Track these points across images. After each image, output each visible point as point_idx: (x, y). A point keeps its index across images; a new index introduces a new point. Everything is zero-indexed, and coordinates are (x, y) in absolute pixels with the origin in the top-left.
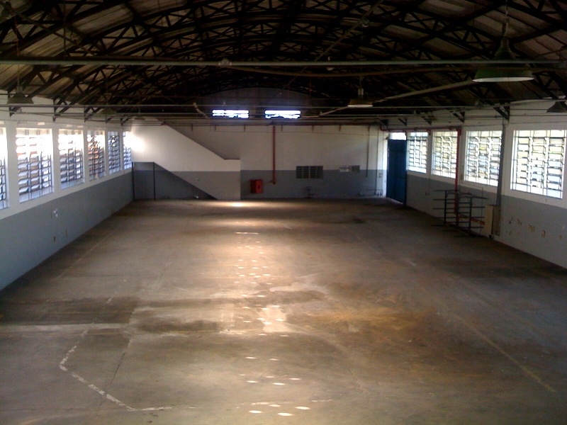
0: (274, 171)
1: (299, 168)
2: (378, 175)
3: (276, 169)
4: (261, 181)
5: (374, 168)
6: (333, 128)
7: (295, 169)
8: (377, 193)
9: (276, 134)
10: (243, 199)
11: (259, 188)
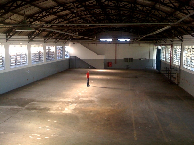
0: (116, 59)
1: (125, 58)
2: (153, 61)
3: (117, 59)
4: (111, 63)
5: (152, 59)
6: (137, 45)
7: (123, 59)
8: (153, 67)
9: (117, 47)
10: (105, 69)
11: (110, 65)
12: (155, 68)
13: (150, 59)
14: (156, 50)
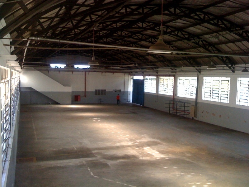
1: (96, 91)
2: (128, 94)
3: (86, 91)
4: (80, 96)
5: (127, 91)
6: (111, 74)
7: (94, 91)
9: (86, 76)
10: (72, 104)
11: (79, 99)
12: (131, 101)
13: (125, 91)
14: (132, 80)
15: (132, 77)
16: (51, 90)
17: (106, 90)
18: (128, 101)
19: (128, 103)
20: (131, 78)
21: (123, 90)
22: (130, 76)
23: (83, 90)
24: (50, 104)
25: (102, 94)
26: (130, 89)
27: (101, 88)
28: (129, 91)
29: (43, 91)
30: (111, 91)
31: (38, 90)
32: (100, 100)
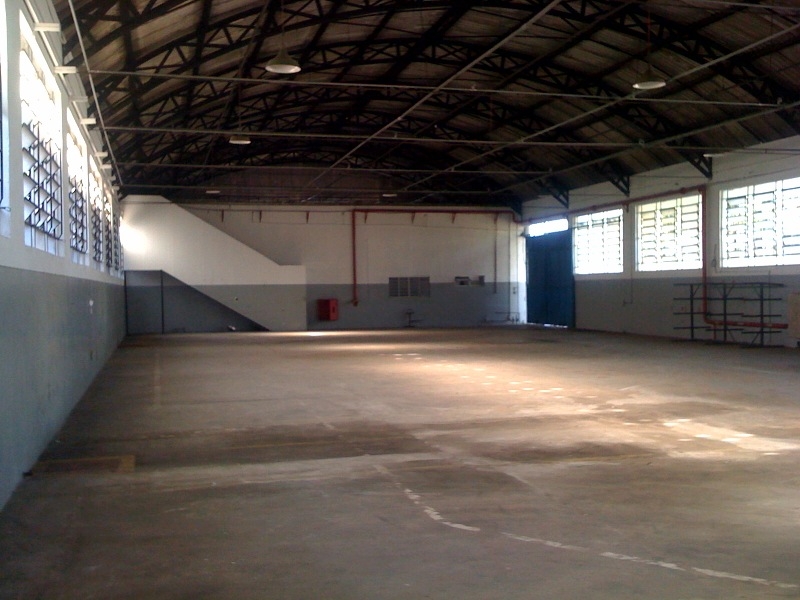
0: (354, 286)
1: (393, 281)
2: (512, 291)
3: (359, 282)
4: (337, 300)
5: (505, 280)
6: (444, 218)
7: (387, 282)
8: (511, 318)
9: (356, 227)
10: (311, 327)
11: (334, 311)
12: (523, 318)
13: (498, 281)
14: (522, 243)
15: (521, 228)
16: (231, 282)
17: (427, 279)
18: (513, 316)
19: (509, 323)
20: (519, 233)
21: (488, 279)
22: (513, 226)
23: (349, 281)
24: (231, 330)
25: (415, 293)
26: (518, 272)
27: (410, 272)
28: (513, 279)
29: (204, 284)
30: (447, 281)
31: (189, 282)
32: (410, 314)
